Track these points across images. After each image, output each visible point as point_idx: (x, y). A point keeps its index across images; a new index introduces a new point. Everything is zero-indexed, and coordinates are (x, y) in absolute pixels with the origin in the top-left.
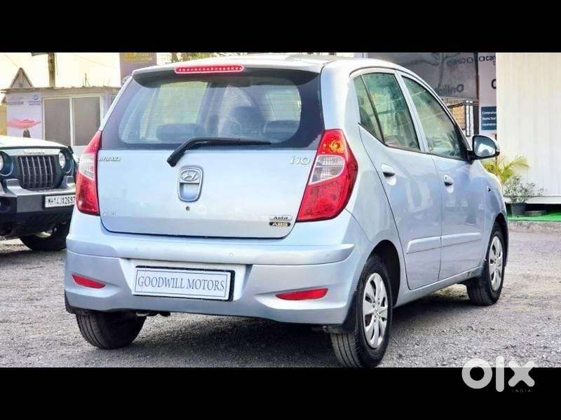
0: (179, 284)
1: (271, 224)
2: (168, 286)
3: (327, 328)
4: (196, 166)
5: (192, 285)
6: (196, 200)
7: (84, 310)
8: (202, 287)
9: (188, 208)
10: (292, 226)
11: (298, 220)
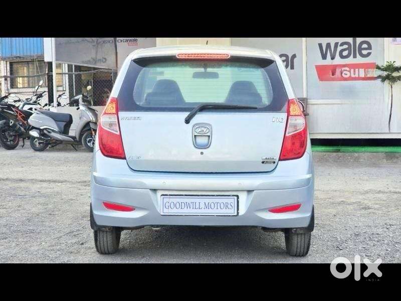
0: (197, 206)
1: (263, 162)
2: (189, 208)
3: (296, 231)
4: (206, 124)
5: (207, 206)
6: (208, 147)
7: (108, 227)
8: (216, 207)
9: (202, 153)
10: (276, 164)
11: (280, 160)
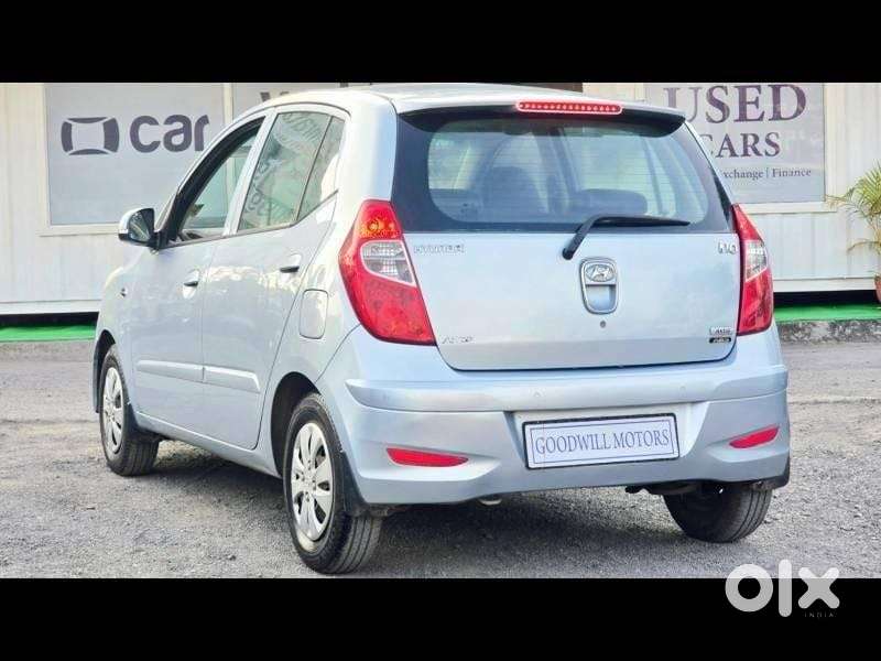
0: (601, 443)
1: (712, 340)
4: (606, 259)
6: (615, 310)
8: (637, 443)
10: (732, 342)
11: (738, 334)
